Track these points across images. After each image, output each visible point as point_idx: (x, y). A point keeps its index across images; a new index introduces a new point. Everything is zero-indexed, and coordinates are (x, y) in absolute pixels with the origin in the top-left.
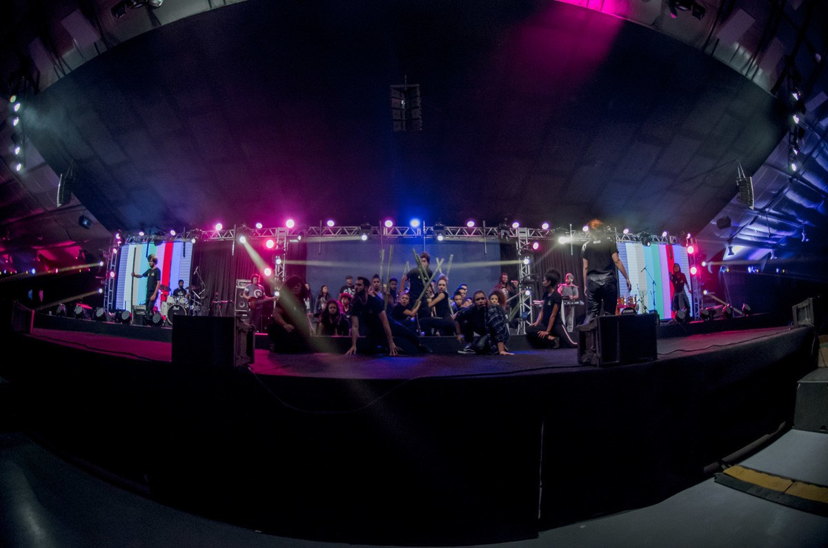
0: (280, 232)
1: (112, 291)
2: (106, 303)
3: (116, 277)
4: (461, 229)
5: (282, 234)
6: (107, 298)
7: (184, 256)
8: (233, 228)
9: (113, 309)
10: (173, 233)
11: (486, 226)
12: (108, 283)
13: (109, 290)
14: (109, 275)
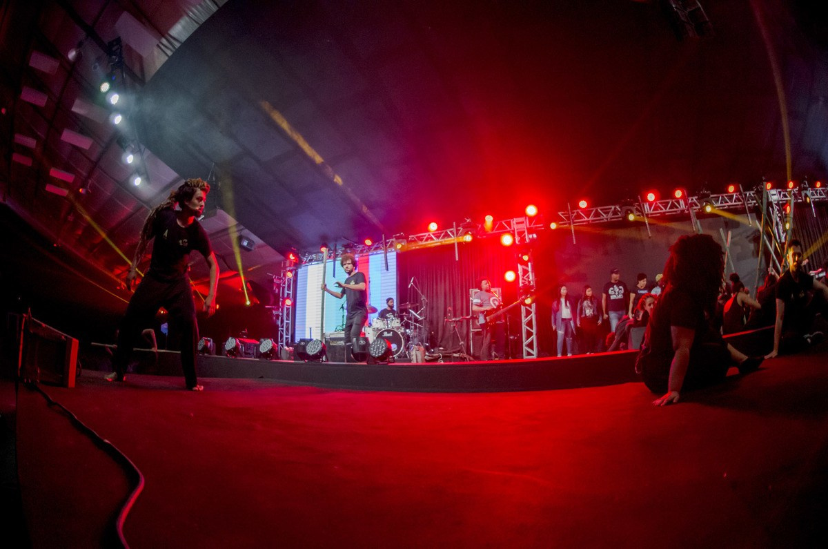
0: (517, 223)
1: (290, 322)
2: (282, 336)
3: (294, 304)
4: (722, 197)
5: (520, 226)
6: (283, 331)
7: (387, 270)
8: (452, 227)
9: (291, 342)
10: (368, 242)
11: (744, 191)
12: (282, 312)
13: (285, 321)
14: (283, 303)
